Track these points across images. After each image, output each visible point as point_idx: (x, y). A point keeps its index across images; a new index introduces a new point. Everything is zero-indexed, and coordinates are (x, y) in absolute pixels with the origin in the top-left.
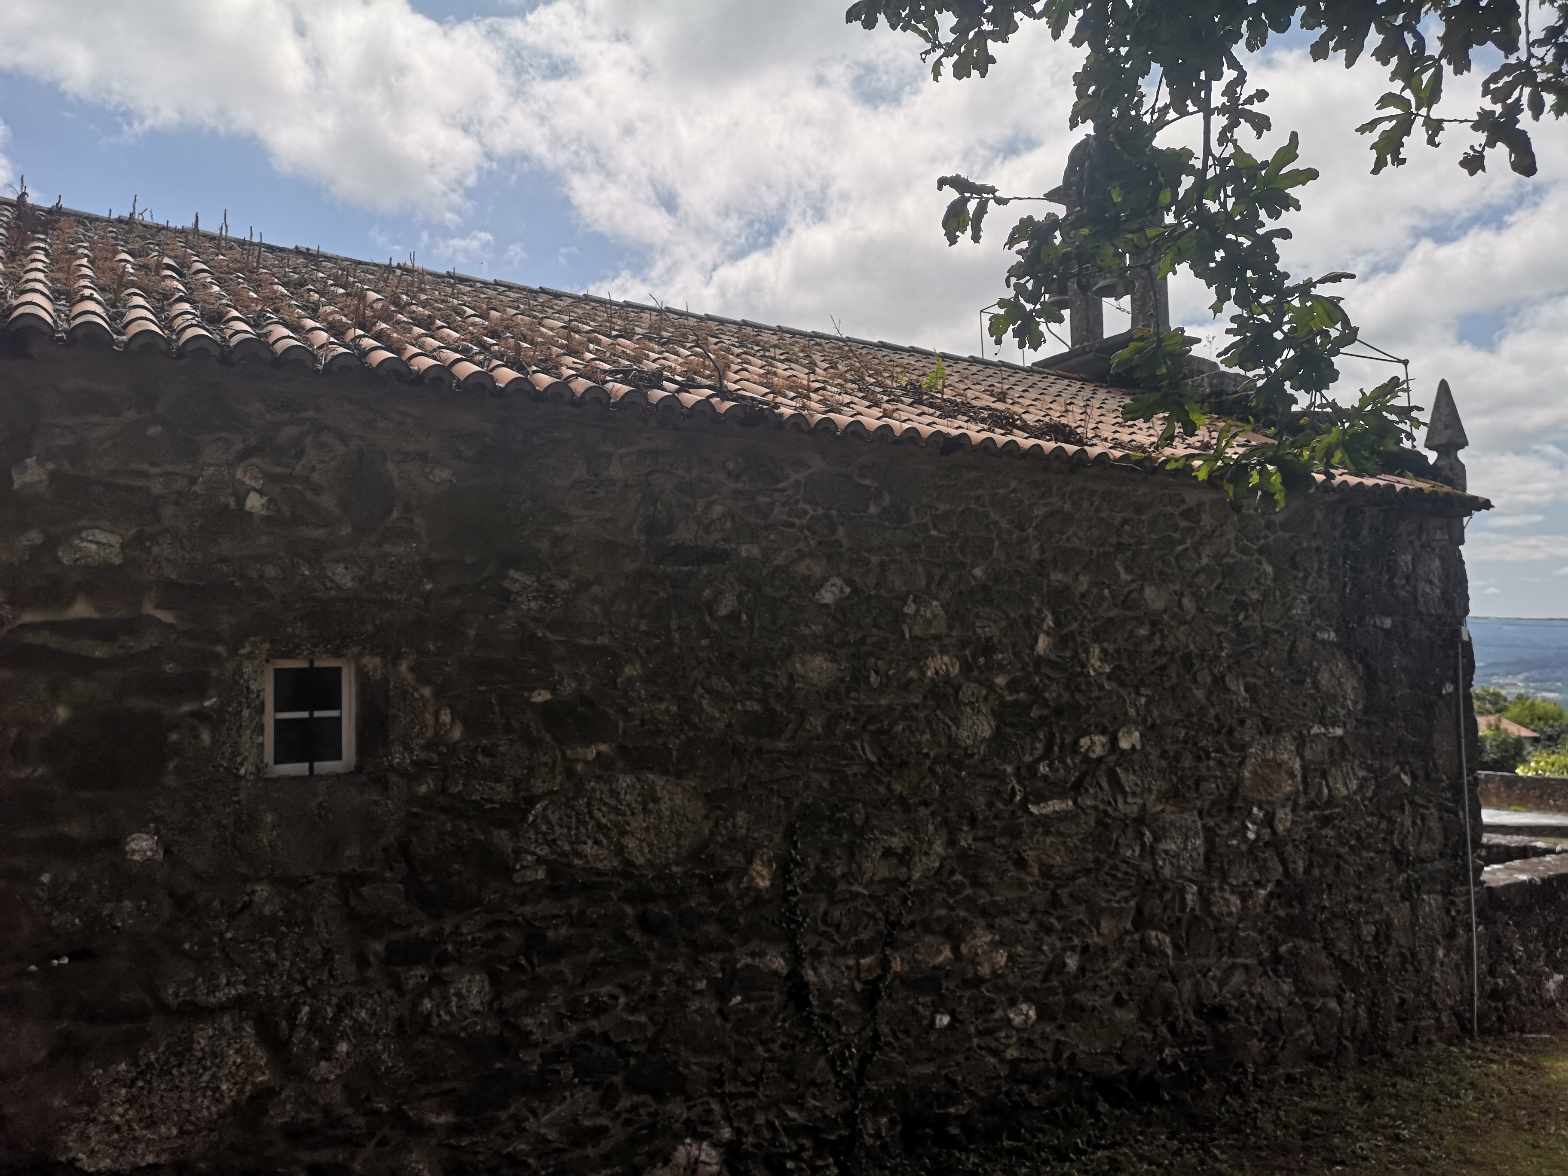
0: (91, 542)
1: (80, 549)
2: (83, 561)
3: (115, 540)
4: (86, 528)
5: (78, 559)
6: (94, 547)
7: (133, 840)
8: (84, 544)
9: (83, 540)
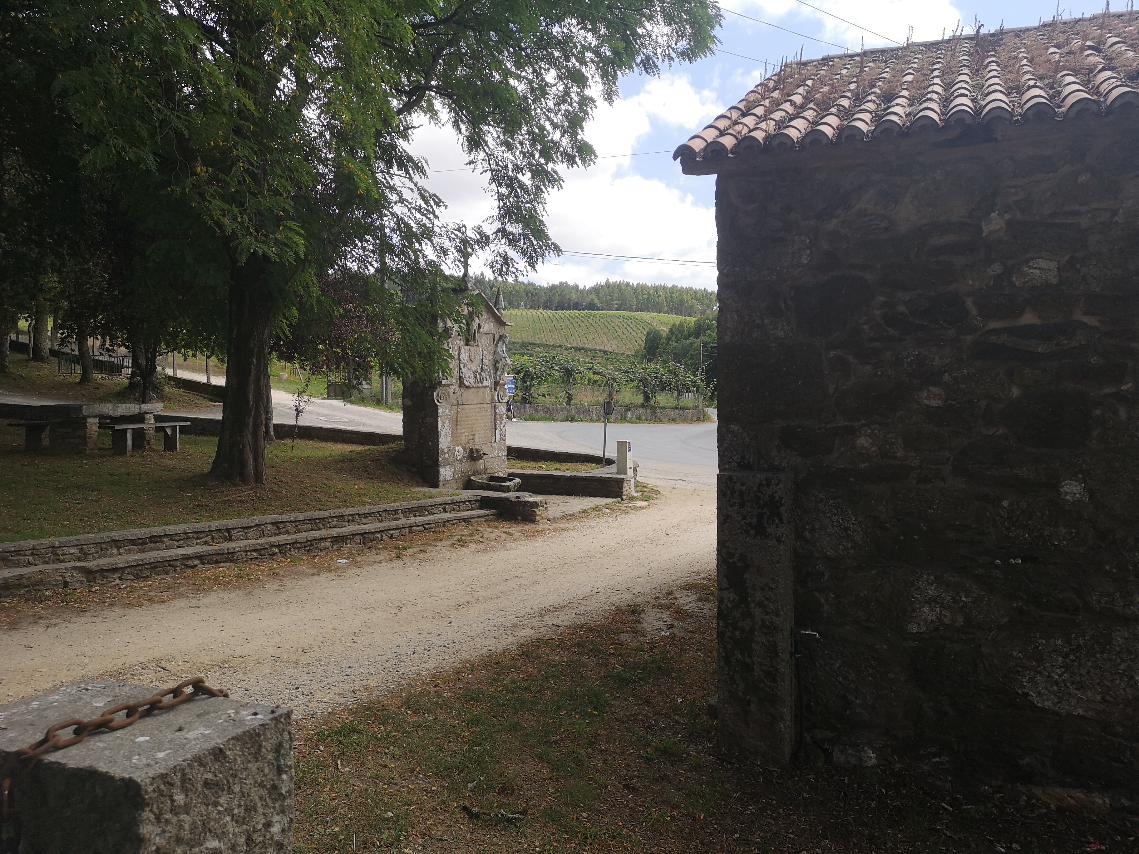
0: (1036, 268)
1: (1028, 275)
2: (1030, 283)
3: (1053, 265)
4: (1033, 259)
5: (1026, 282)
6: (1038, 272)
7: (1067, 484)
8: (1031, 271)
9: (1030, 268)
